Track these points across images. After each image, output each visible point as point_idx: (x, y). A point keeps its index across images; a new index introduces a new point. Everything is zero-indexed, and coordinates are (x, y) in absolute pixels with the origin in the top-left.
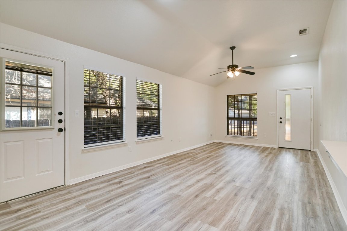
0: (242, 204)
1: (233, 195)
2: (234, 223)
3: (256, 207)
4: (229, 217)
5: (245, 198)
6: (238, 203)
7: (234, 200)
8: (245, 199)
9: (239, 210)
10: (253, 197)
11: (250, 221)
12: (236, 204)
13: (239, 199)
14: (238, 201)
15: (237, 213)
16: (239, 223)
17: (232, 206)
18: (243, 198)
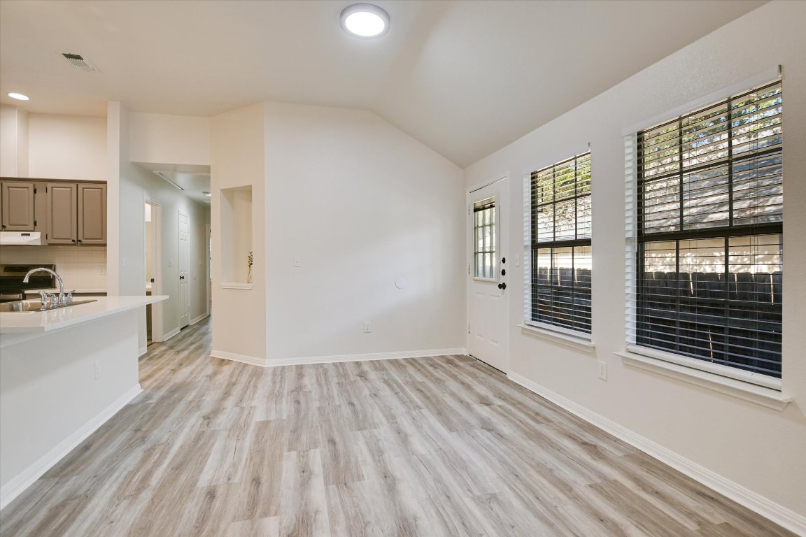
0: (235, 466)
1: (265, 478)
2: (237, 433)
3: (201, 472)
4: (248, 436)
5: (231, 481)
6: (243, 463)
7: (254, 465)
8: (229, 479)
9: (237, 452)
10: (211, 494)
11: (213, 444)
12: (247, 460)
13: (245, 473)
14: (245, 467)
15: (238, 446)
16: (229, 436)
17: (251, 454)
18: (236, 480)
